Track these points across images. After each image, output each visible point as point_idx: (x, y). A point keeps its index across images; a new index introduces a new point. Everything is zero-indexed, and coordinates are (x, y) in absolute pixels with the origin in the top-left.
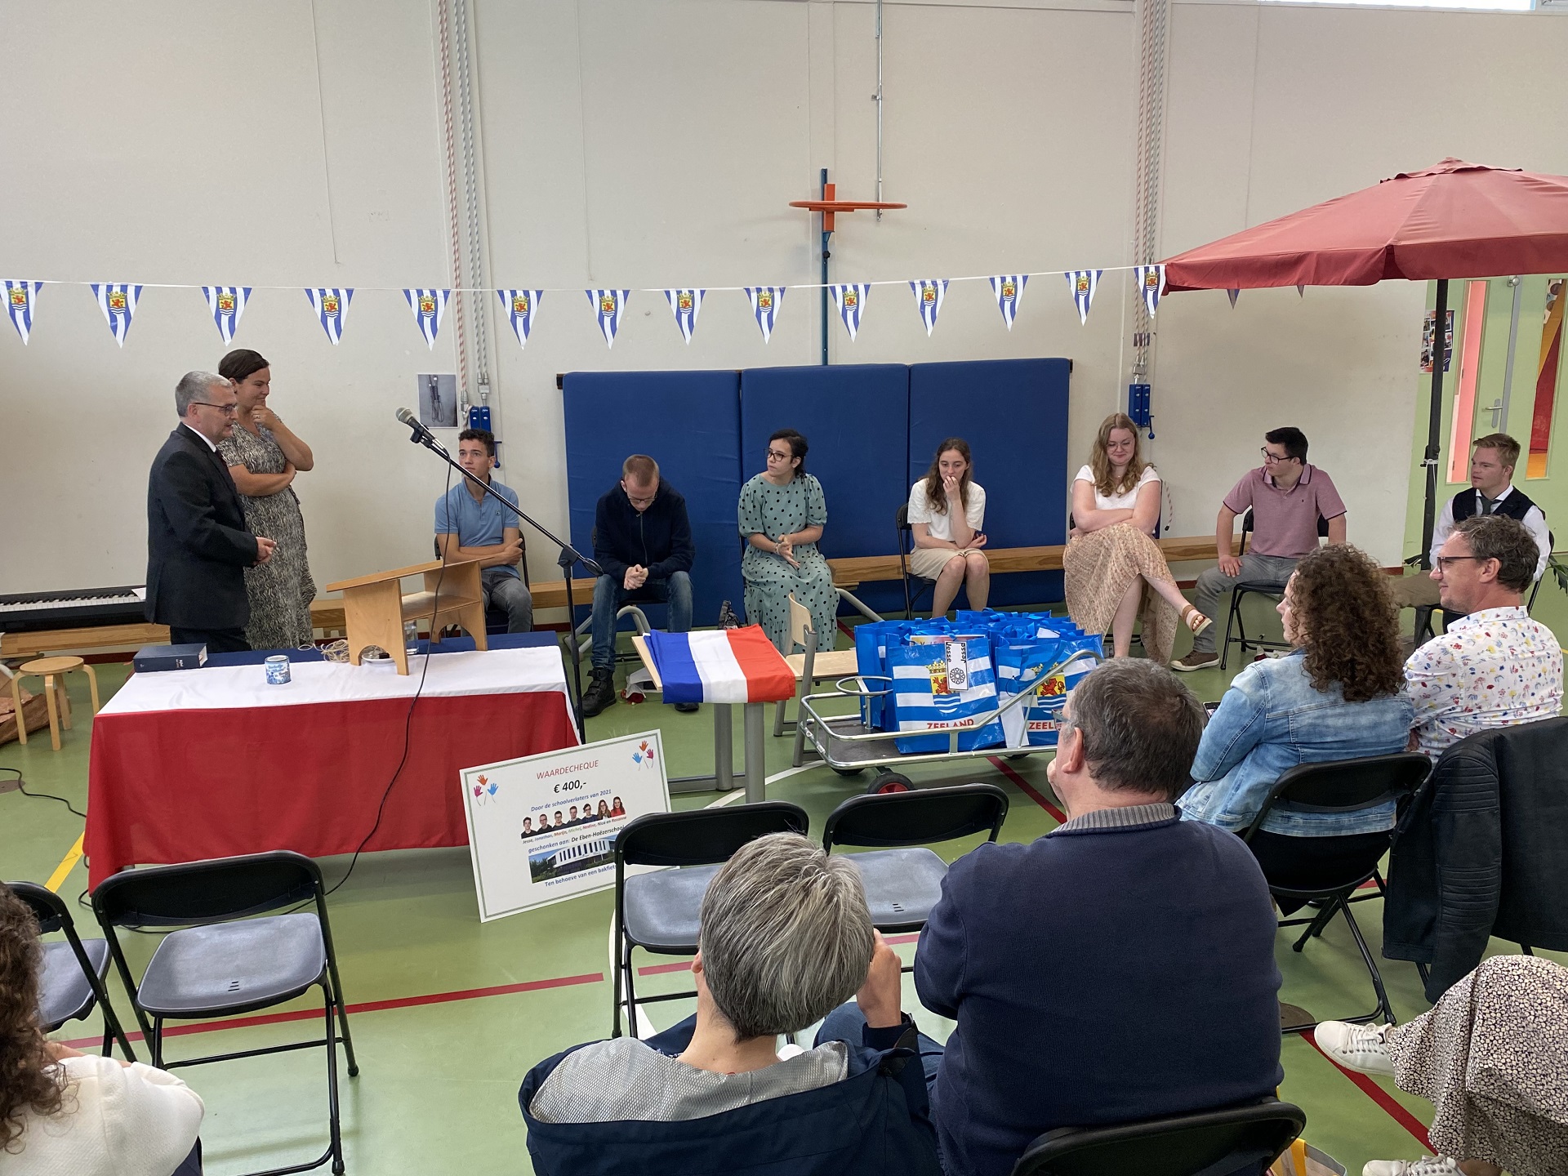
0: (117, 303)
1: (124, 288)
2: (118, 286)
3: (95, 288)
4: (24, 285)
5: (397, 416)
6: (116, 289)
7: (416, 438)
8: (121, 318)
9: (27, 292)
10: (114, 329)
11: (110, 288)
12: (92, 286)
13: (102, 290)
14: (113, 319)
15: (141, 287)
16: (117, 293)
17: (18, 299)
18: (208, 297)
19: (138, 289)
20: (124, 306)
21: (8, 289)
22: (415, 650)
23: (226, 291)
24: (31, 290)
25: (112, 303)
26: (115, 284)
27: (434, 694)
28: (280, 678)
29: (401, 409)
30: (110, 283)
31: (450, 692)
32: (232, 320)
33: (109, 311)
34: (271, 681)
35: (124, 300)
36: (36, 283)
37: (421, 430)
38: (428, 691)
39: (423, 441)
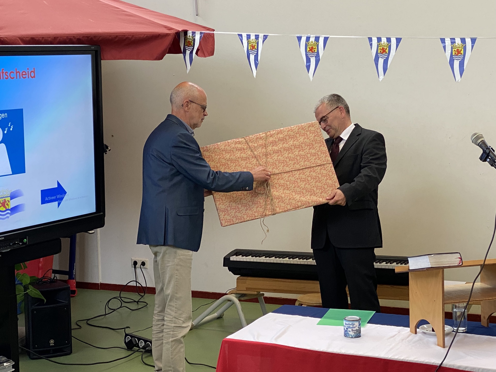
0: (311, 49)
1: (317, 39)
2: (313, 37)
3: (299, 38)
4: (257, 37)
5: (471, 139)
6: (312, 39)
7: (484, 158)
8: (313, 60)
9: (258, 42)
10: (308, 67)
11: (308, 39)
12: (298, 37)
13: (304, 40)
14: (308, 60)
15: (328, 38)
16: (312, 42)
17: (253, 47)
18: (371, 45)
19: (326, 39)
20: (316, 51)
21: (247, 40)
22: (464, 329)
23: (384, 40)
24: (261, 40)
25: (308, 49)
26: (312, 36)
27: (453, 366)
28: (352, 333)
29: (475, 134)
30: (309, 35)
31: (466, 367)
32: (386, 62)
33: (306, 55)
34: (346, 335)
35: (316, 47)
36: (264, 36)
37: (488, 151)
38: (450, 363)
39: (488, 160)
